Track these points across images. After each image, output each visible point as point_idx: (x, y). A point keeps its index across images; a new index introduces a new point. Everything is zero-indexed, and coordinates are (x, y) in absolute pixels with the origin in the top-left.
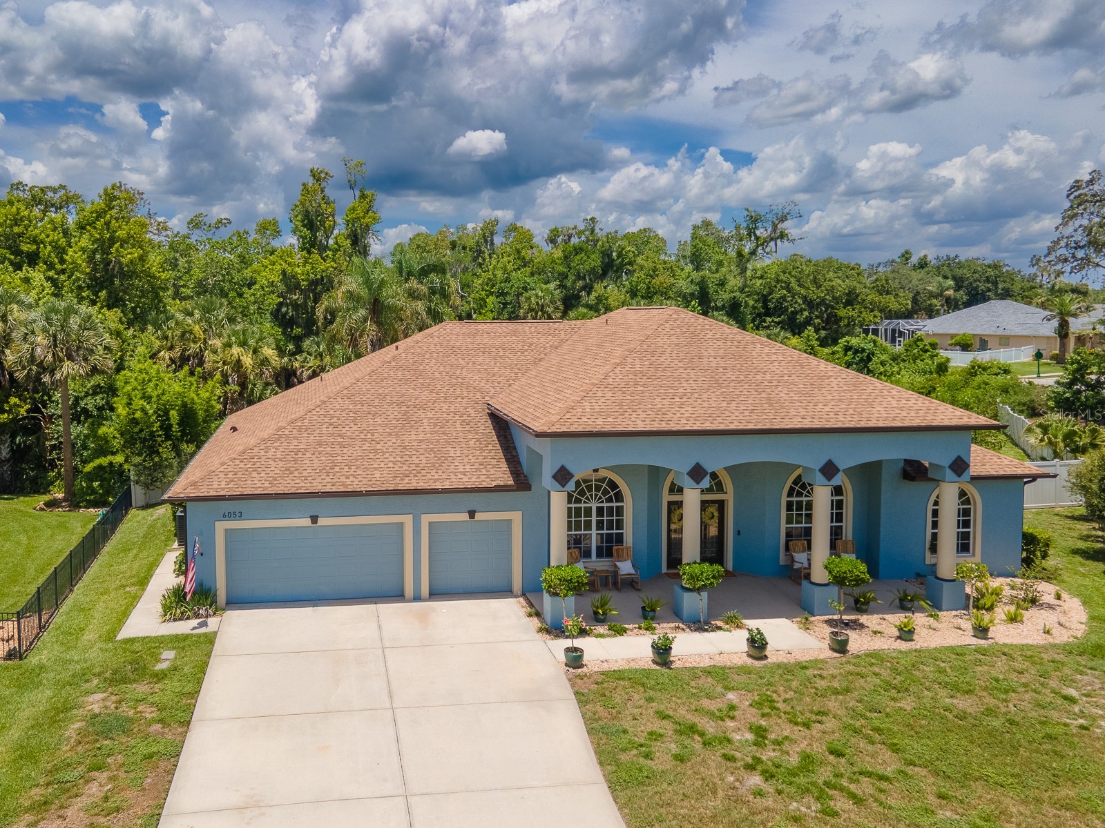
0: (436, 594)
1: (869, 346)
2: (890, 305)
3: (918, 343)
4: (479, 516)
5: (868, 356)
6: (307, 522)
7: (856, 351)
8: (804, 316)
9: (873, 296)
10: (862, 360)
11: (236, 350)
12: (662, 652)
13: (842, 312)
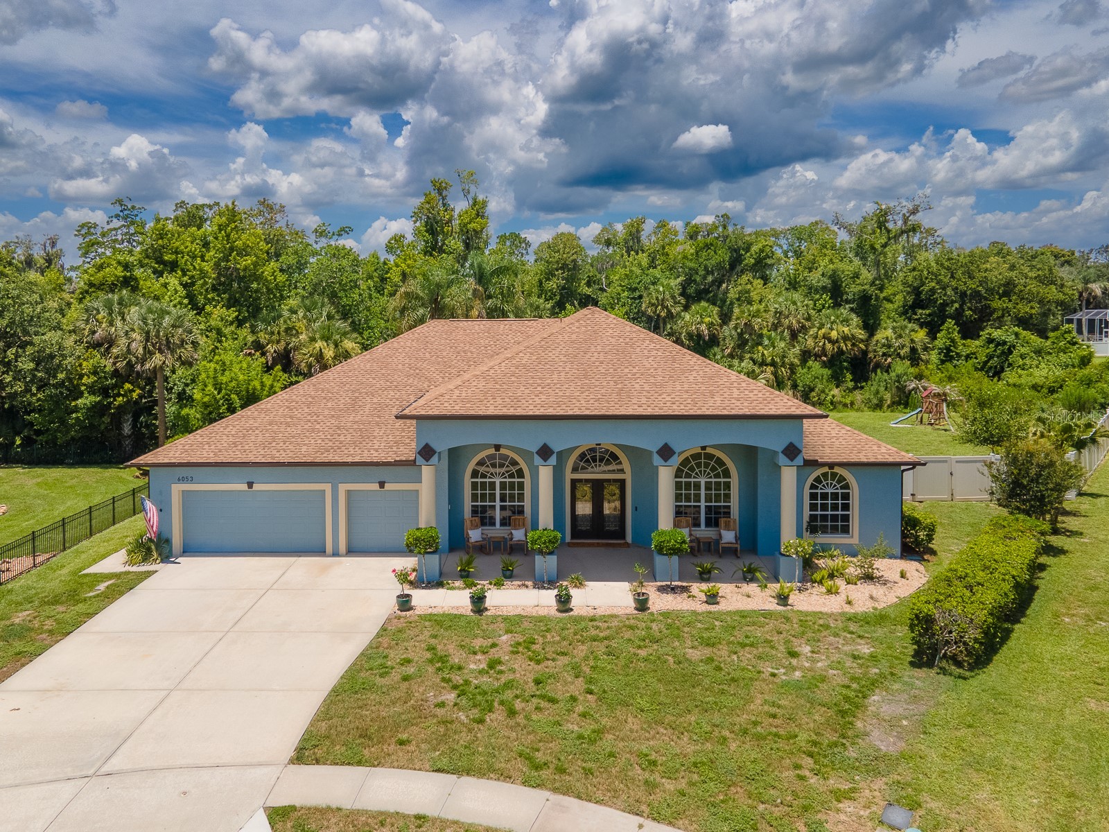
0: (351, 551)
1: (1011, 339)
2: (1048, 295)
3: (1066, 335)
4: (388, 486)
5: (1009, 349)
6: (244, 487)
7: (998, 344)
8: (954, 308)
9: (1033, 287)
10: (1003, 352)
11: (319, 344)
12: (478, 601)
13: (997, 304)
